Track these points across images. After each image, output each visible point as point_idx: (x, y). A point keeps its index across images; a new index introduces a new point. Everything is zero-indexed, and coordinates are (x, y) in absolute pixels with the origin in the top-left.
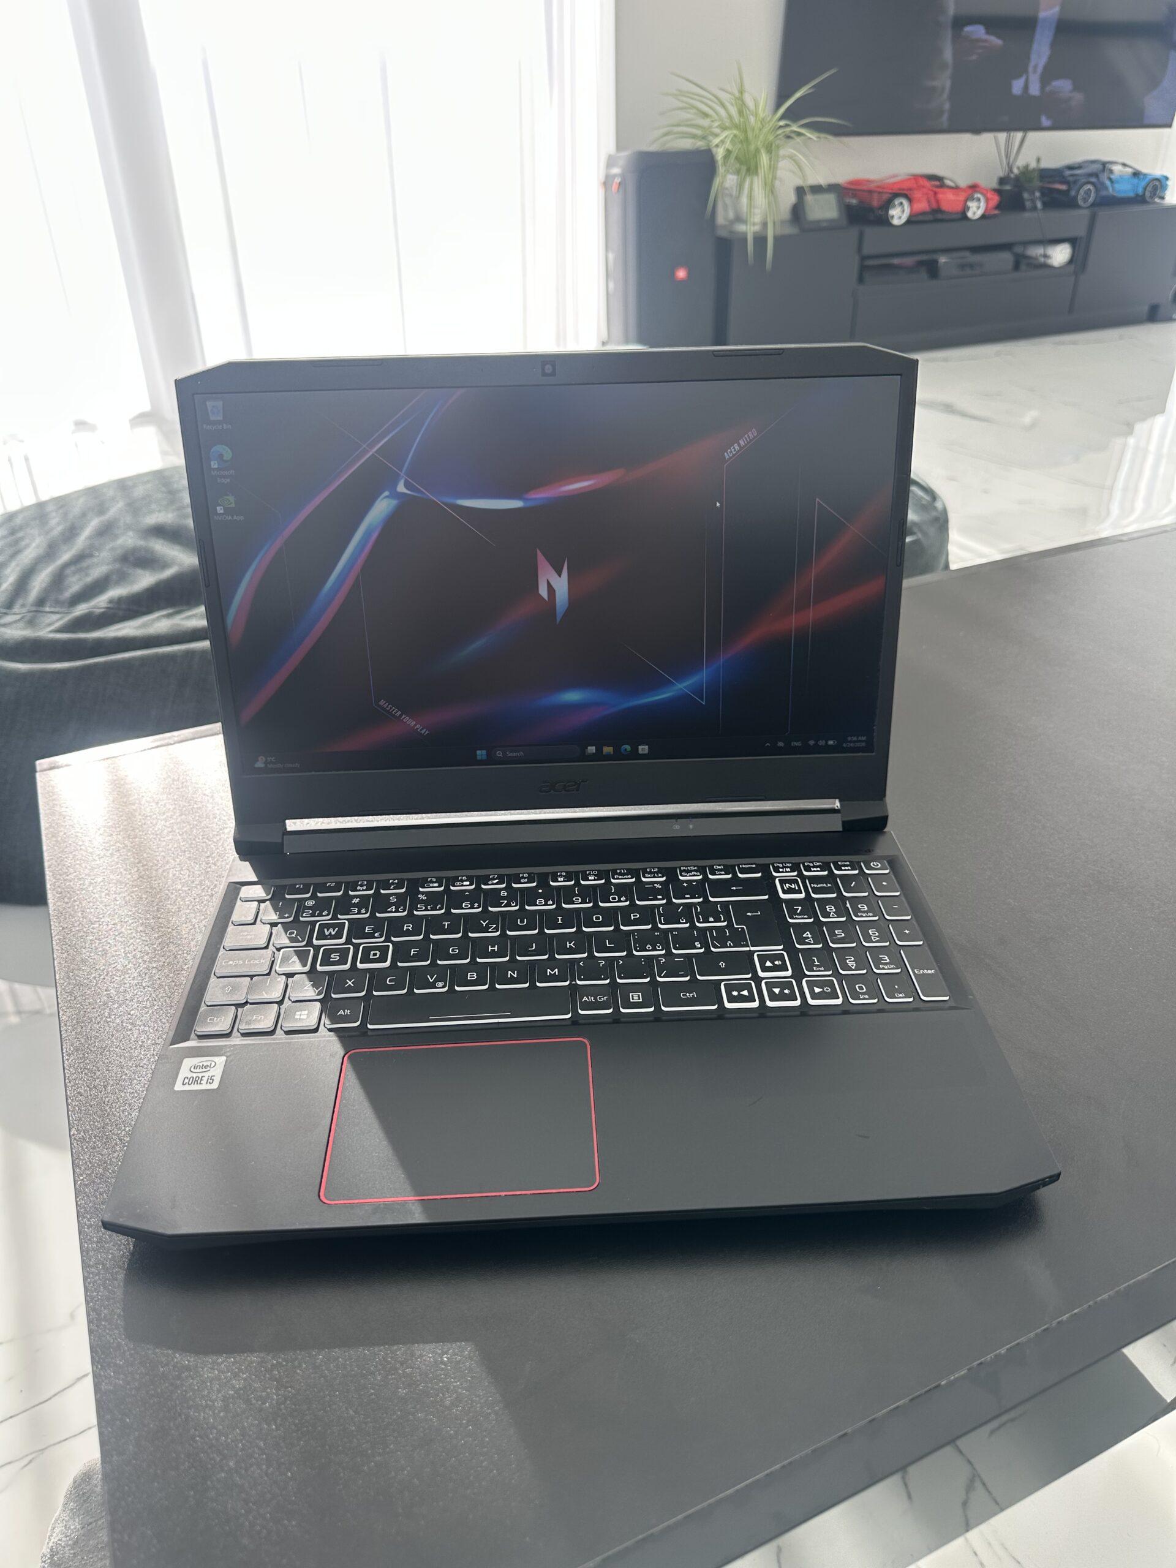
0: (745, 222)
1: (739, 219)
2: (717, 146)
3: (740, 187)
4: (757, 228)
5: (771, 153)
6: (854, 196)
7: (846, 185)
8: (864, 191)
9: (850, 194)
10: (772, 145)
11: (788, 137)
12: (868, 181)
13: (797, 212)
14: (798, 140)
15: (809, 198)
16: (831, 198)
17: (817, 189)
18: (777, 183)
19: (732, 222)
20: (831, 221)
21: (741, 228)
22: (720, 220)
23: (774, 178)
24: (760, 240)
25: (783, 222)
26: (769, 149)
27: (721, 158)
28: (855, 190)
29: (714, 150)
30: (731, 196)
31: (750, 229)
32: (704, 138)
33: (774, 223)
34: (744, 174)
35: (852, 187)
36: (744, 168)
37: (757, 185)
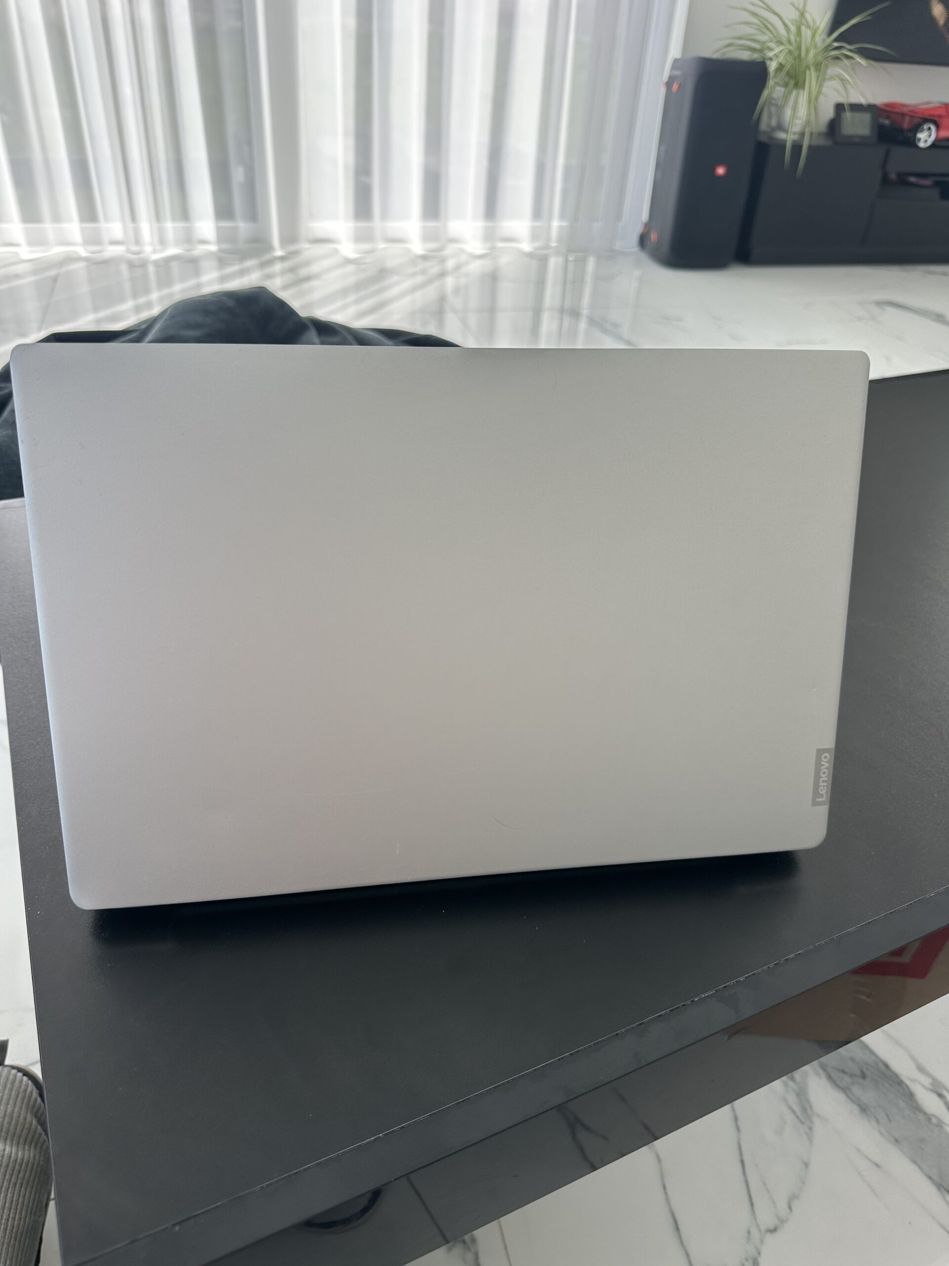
0: (786, 131)
1: (780, 127)
2: (771, 59)
3: (786, 98)
4: (796, 137)
5: (820, 71)
6: (888, 118)
7: (883, 107)
8: (897, 113)
9: (884, 116)
10: (821, 64)
11: (837, 58)
12: (903, 105)
13: (834, 126)
14: (846, 62)
15: (848, 115)
16: (867, 117)
17: (856, 108)
18: (822, 99)
19: (774, 130)
20: (862, 137)
21: (782, 135)
22: (763, 126)
23: (819, 92)
24: (797, 148)
25: (819, 134)
26: (818, 66)
27: (774, 70)
28: (890, 112)
29: (768, 62)
30: (776, 105)
31: (788, 138)
32: (761, 51)
33: (811, 134)
34: (792, 86)
35: (888, 109)
36: (792, 82)
37: (803, 98)
